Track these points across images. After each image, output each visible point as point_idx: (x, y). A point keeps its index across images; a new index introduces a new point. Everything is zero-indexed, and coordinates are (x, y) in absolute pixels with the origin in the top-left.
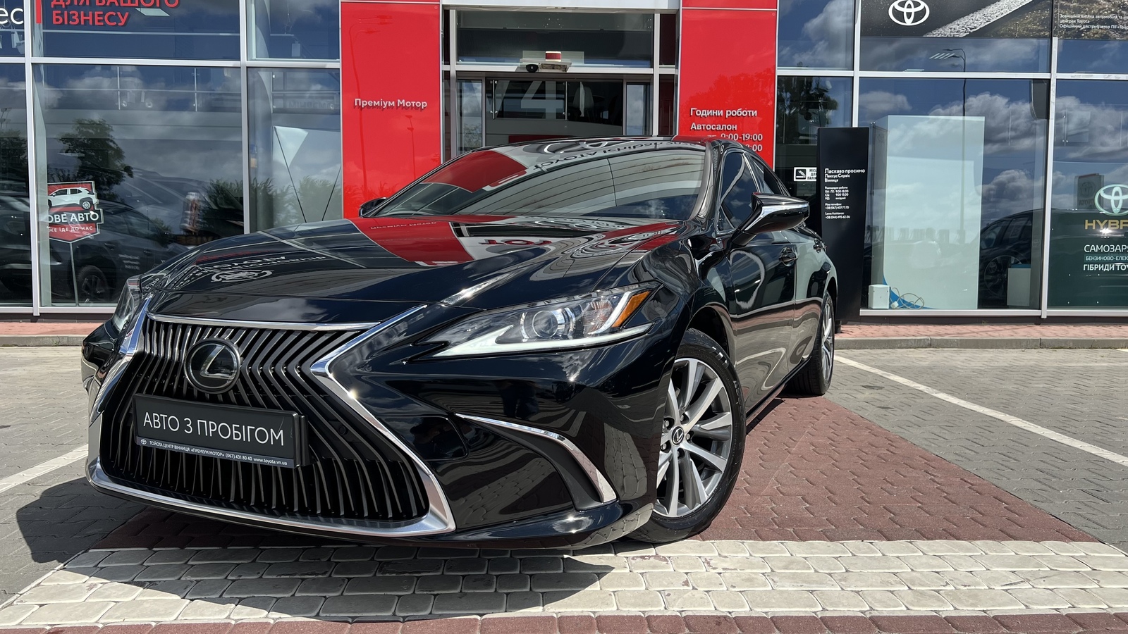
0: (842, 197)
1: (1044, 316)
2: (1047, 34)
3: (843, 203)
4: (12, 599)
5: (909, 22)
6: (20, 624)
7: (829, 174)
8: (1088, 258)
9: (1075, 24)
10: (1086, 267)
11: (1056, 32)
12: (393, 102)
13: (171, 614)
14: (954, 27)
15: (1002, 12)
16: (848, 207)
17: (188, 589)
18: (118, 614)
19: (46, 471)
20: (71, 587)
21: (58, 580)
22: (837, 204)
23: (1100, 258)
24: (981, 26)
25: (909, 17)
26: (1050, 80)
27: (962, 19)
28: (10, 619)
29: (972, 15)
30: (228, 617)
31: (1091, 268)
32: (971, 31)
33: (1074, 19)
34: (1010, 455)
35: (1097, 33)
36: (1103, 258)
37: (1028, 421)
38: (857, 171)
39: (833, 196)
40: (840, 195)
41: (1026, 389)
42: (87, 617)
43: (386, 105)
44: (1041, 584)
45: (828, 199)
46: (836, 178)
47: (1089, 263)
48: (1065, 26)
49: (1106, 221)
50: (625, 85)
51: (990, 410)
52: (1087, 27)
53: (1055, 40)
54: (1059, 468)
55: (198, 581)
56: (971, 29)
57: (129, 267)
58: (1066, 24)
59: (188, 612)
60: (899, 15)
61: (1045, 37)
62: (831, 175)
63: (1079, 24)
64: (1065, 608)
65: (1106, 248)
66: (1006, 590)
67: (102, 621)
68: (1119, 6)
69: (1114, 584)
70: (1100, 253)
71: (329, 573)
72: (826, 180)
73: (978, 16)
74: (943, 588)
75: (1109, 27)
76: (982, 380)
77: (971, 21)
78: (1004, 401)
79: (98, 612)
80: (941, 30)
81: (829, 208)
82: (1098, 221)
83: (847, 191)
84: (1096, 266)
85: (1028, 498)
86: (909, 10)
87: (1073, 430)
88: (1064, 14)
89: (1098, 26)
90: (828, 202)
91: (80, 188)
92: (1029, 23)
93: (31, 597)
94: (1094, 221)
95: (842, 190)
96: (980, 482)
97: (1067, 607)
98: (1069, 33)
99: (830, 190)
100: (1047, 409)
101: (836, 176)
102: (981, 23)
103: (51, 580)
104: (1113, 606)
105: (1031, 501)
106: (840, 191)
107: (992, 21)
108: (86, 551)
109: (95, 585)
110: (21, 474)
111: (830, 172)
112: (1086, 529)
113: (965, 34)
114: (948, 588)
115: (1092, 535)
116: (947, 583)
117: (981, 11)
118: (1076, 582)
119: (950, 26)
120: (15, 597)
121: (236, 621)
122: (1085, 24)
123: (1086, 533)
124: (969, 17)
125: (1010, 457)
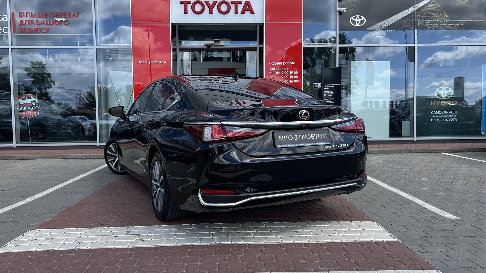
0: (331, 95)
1: (415, 140)
2: (413, 28)
3: (332, 97)
4: (6, 244)
5: (358, 25)
6: (9, 251)
7: (326, 86)
8: (433, 117)
9: (424, 24)
10: (432, 120)
11: (416, 28)
12: (153, 62)
13: (57, 247)
14: (376, 26)
15: (395, 20)
16: (333, 99)
17: (63, 241)
18: (40, 248)
19: (18, 206)
20: (25, 241)
21: (21, 239)
22: (329, 98)
23: (438, 116)
24: (387, 26)
25: (358, 23)
26: (414, 46)
27: (379, 23)
28: (6, 250)
29: (383, 21)
30: (75, 248)
31: (434, 120)
32: (383, 28)
33: (423, 22)
34: (365, 194)
35: (433, 27)
36: (439, 116)
37: (381, 181)
38: (337, 85)
39: (327, 94)
40: (330, 94)
41: (391, 169)
42: (30, 249)
43: (150, 63)
44: (341, 234)
45: (325, 96)
46: (328, 88)
47: (433, 118)
48: (420, 25)
49: (440, 101)
50: (246, 52)
51: (371, 178)
52: (429, 25)
53: (416, 31)
54: (378, 198)
55: (67, 238)
56: (383, 27)
57: (52, 127)
58: (421, 24)
59: (63, 247)
60: (354, 22)
61: (412, 29)
62: (327, 86)
63: (426, 24)
64: (344, 240)
65: (440, 112)
66: (329, 236)
67: (35, 250)
68: (442, 16)
69: (366, 233)
70: (437, 114)
71: (110, 235)
72: (324, 88)
73: (385, 22)
74: (309, 235)
75: (438, 25)
76: (377, 166)
77: (382, 24)
78: (379, 174)
79: (34, 247)
80: (370, 27)
81: (326, 99)
82: (436, 102)
83: (333, 92)
84: (436, 120)
85: (359, 208)
86: (358, 20)
87: (396, 184)
88: (420, 20)
89: (433, 25)
90: (325, 97)
91: (31, 97)
92: (406, 24)
93: (12, 244)
94: (435, 102)
95: (331, 92)
96: (346, 203)
97: (345, 240)
98: (422, 28)
99: (326, 92)
100: (392, 177)
101: (328, 87)
102: (386, 24)
103: (19, 239)
104: (360, 240)
105: (360, 209)
106: (330, 93)
107: (391, 24)
108: (31, 230)
109: (34, 240)
110: (9, 207)
111: (326, 85)
112: (371, 218)
113: (380, 29)
114: (310, 235)
115: (371, 219)
116: (311, 234)
117: (386, 20)
118: (353, 233)
119: (374, 26)
120: (7, 244)
121: (77, 249)
122: (428, 24)
123: (370, 219)
124: (382, 22)
125: (364, 194)
